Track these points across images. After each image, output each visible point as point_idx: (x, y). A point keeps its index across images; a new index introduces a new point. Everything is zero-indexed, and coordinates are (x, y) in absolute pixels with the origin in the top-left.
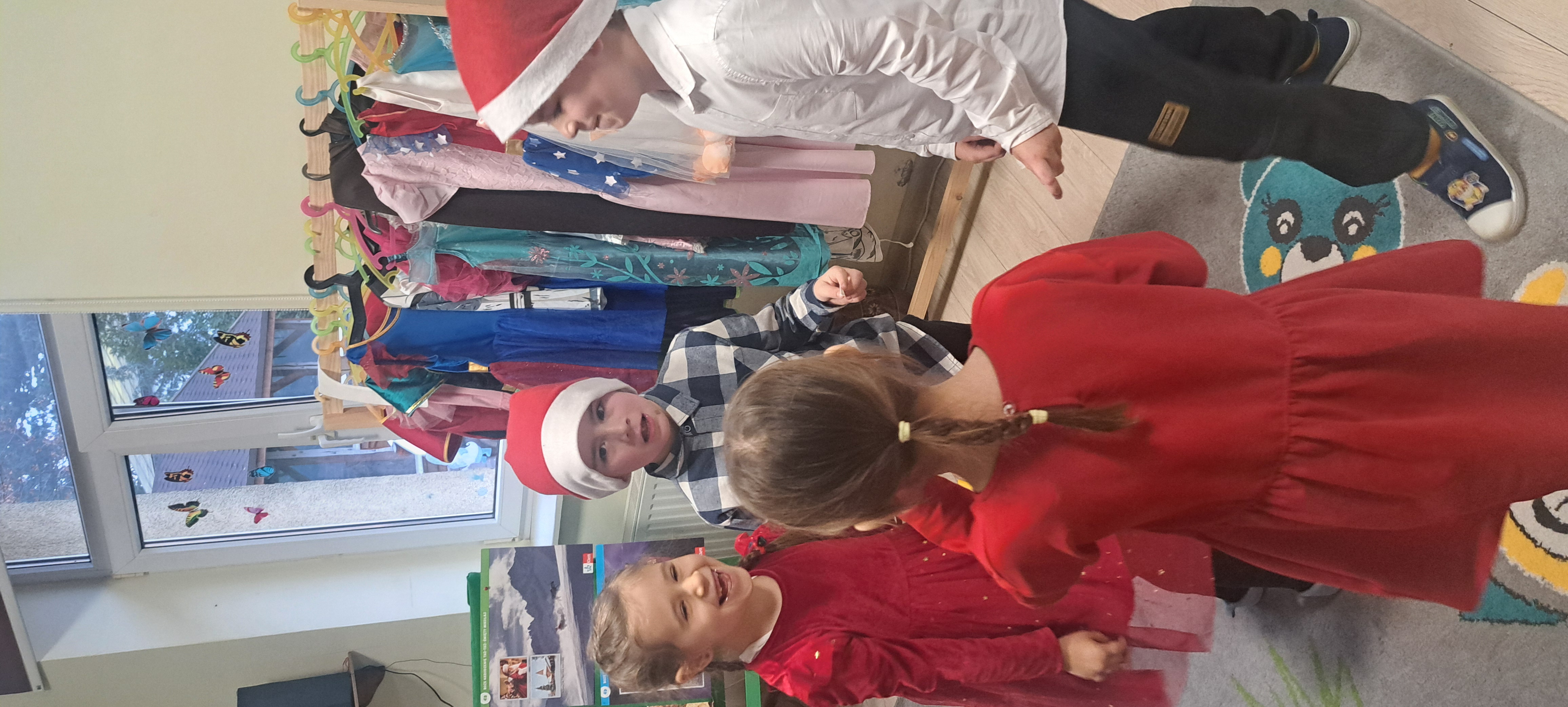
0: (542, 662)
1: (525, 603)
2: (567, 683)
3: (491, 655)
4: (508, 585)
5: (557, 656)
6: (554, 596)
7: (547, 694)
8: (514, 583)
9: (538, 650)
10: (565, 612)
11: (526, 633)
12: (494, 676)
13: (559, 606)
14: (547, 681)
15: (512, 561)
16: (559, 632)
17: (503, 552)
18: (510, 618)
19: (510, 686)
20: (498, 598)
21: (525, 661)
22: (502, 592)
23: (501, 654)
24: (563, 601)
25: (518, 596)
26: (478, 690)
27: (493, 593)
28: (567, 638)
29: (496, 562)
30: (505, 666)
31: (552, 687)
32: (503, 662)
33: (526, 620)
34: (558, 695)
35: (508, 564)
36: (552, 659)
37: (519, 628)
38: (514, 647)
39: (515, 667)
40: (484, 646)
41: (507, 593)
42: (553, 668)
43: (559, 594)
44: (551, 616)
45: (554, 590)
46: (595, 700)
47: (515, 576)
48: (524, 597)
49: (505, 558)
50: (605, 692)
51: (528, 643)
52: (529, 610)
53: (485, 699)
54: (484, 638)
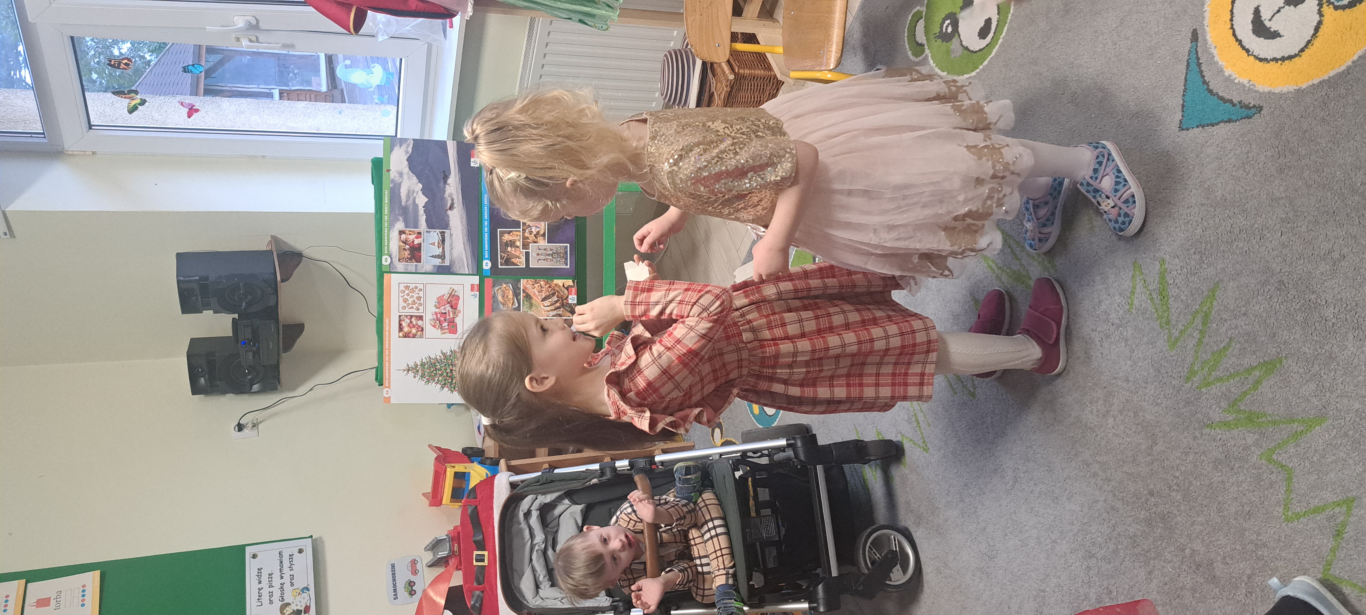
0: (434, 236)
1: (420, 186)
2: (455, 255)
3: (391, 226)
4: (406, 170)
5: (447, 232)
6: (445, 182)
7: (438, 262)
8: (412, 168)
9: (431, 225)
10: (455, 197)
11: (421, 210)
12: (393, 243)
13: (450, 191)
14: (438, 251)
15: (410, 150)
16: (449, 212)
17: (402, 141)
18: (408, 196)
19: (407, 253)
20: (397, 179)
21: (420, 233)
22: (401, 174)
23: (400, 225)
24: (453, 187)
25: (415, 179)
26: (380, 253)
27: (393, 174)
28: (457, 218)
29: (396, 149)
30: (403, 236)
31: (442, 257)
32: (401, 232)
33: (422, 200)
34: (447, 263)
35: (407, 152)
36: (443, 234)
37: (416, 206)
38: (411, 221)
39: (411, 237)
40: (386, 218)
41: (405, 177)
42: (443, 241)
43: (449, 181)
44: (443, 198)
45: (446, 177)
46: (478, 270)
47: (412, 162)
48: (420, 180)
49: (404, 146)
50: (487, 265)
51: (423, 218)
52: (424, 191)
53: (386, 261)
54: (386, 210)
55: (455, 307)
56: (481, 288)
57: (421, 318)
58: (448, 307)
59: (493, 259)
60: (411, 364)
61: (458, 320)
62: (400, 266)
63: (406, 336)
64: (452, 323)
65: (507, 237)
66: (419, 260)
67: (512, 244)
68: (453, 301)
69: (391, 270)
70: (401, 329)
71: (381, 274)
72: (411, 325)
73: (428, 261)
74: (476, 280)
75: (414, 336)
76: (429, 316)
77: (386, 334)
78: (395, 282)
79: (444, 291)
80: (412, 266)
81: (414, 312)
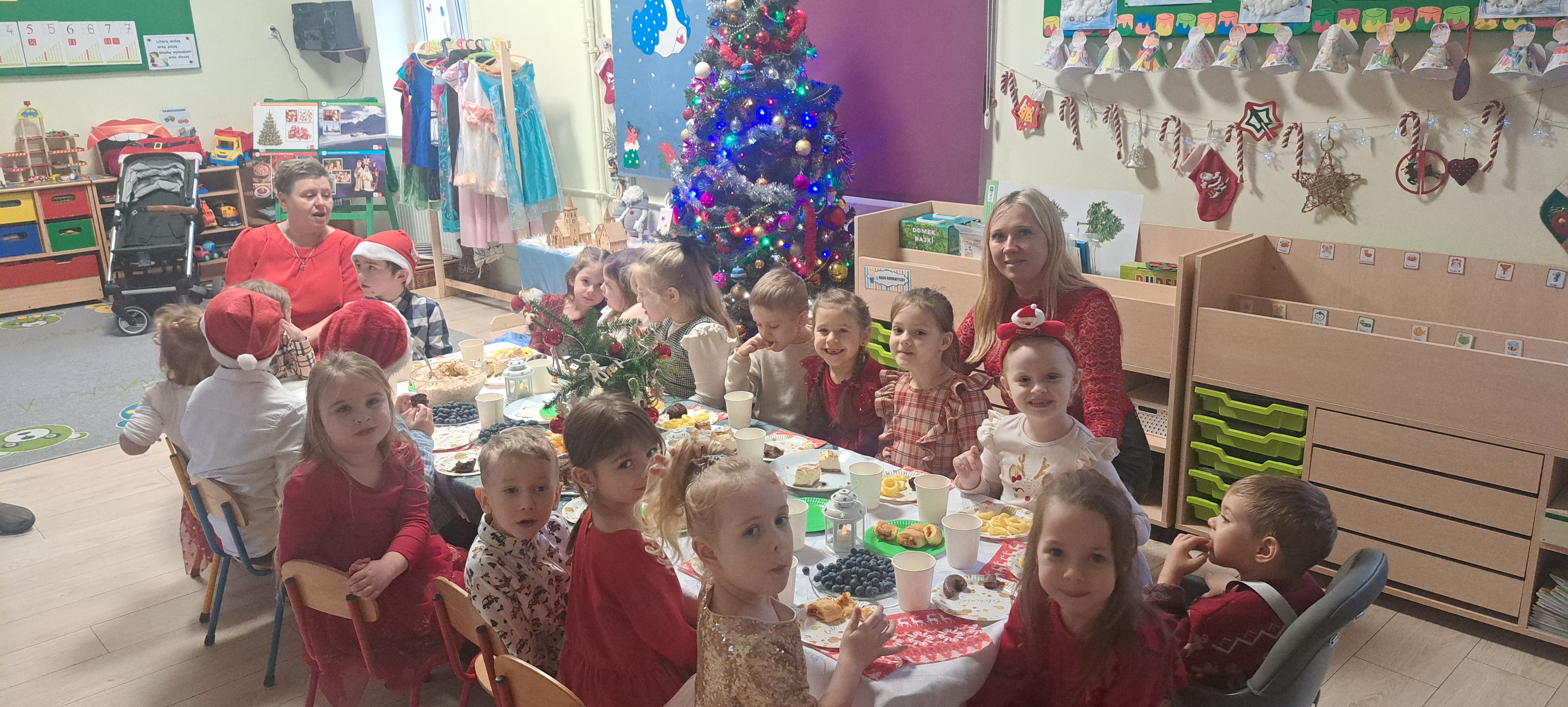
0: (338, 128)
1: (362, 121)
2: (329, 138)
3: (341, 106)
4: (370, 114)
5: (340, 134)
6: (364, 133)
7: (324, 129)
8: (370, 116)
9: (343, 126)
10: (358, 137)
11: (349, 121)
12: (333, 107)
13: (360, 135)
14: (330, 129)
15: (380, 116)
17: (384, 112)
18: (356, 115)
19: (328, 114)
20: (365, 110)
21: (338, 120)
22: (367, 111)
23: (342, 111)
24: (362, 136)
25: (365, 118)
26: (327, 101)
27: (367, 107)
28: (347, 138)
29: (380, 109)
30: (336, 112)
31: (327, 131)
32: (338, 111)
33: (355, 121)
34: (324, 134)
35: (378, 114)
36: (339, 131)
37: (352, 118)
38: (344, 116)
39: (336, 116)
40: (345, 104)
42: (335, 132)
44: (356, 131)
45: (367, 133)
46: (321, 149)
47: (373, 117)
48: (365, 120)
49: (381, 113)
50: (324, 153)
51: (346, 122)
52: (360, 123)
53: (324, 104)
54: (349, 104)
55: (302, 137)
56: (312, 150)
57: (296, 120)
58: (302, 134)
59: (327, 156)
60: (273, 117)
61: (295, 139)
62: (321, 111)
63: (287, 114)
64: (294, 136)
65: (338, 163)
66: (325, 119)
67: (335, 166)
68: (305, 136)
69: (320, 106)
70: (291, 111)
71: (318, 102)
72: (292, 116)
73: (324, 124)
74: (316, 148)
75: (287, 118)
76: (297, 124)
77: (287, 104)
78: (314, 108)
79: (310, 132)
80: (322, 116)
81: (299, 117)
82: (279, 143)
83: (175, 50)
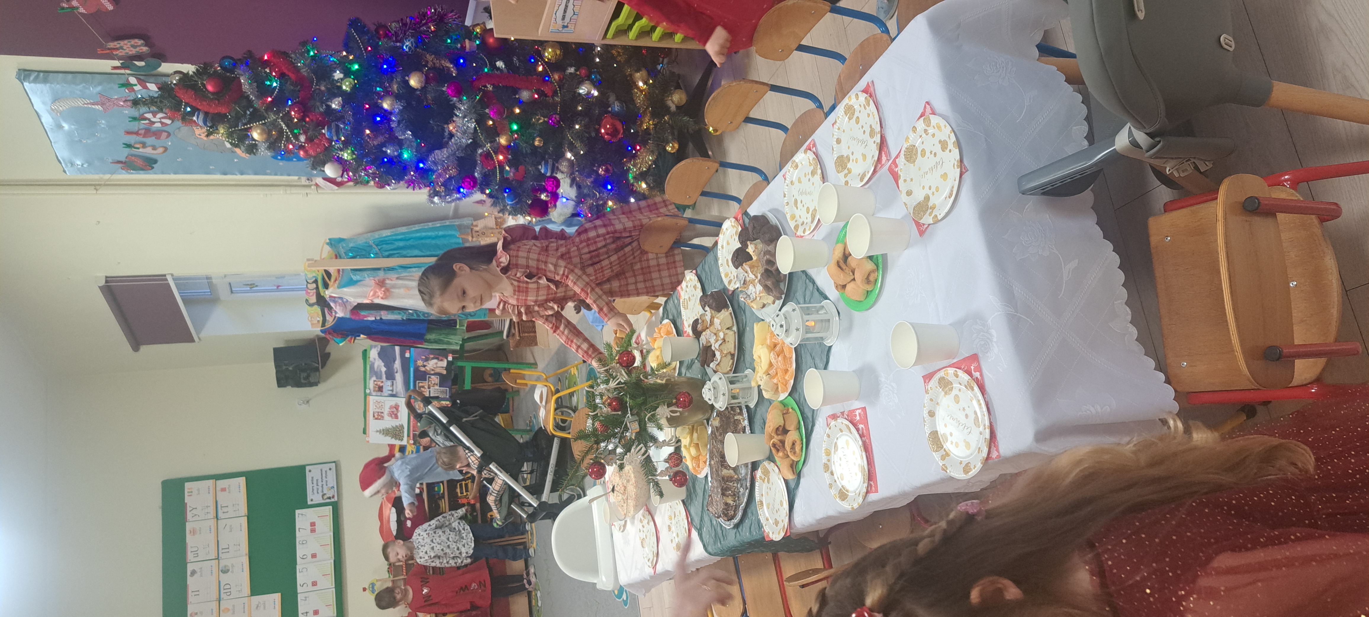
0: (389, 383)
2: (398, 390)
3: (370, 378)
4: (377, 358)
5: (395, 382)
6: (394, 363)
7: (390, 392)
9: (387, 378)
10: (398, 368)
11: (383, 373)
12: (371, 385)
14: (391, 388)
15: (379, 350)
16: (396, 374)
18: (378, 368)
19: (377, 389)
20: (373, 361)
21: (382, 382)
22: (375, 359)
23: (374, 378)
24: (397, 365)
25: (381, 361)
26: (365, 389)
27: (371, 359)
28: (399, 377)
29: (373, 350)
31: (392, 391)
32: (375, 381)
33: (384, 369)
34: (394, 393)
35: (377, 351)
36: (393, 382)
37: (381, 371)
38: (379, 377)
39: (379, 383)
40: (368, 376)
42: (393, 385)
44: (393, 369)
45: (394, 361)
47: (380, 355)
48: (383, 361)
49: (376, 348)
51: (384, 376)
52: (385, 366)
53: (368, 391)
54: (368, 373)
55: (397, 409)
57: (382, 413)
58: (395, 409)
60: (378, 429)
61: (399, 414)
62: (374, 393)
63: (376, 419)
64: (396, 416)
66: (382, 391)
68: (397, 407)
69: (370, 394)
70: (374, 416)
71: (366, 396)
72: (378, 415)
73: (386, 392)
75: (380, 419)
76: (386, 413)
77: (367, 418)
78: (372, 399)
79: (393, 403)
80: (379, 393)
81: (380, 411)
82: (402, 426)
83: (320, 480)
